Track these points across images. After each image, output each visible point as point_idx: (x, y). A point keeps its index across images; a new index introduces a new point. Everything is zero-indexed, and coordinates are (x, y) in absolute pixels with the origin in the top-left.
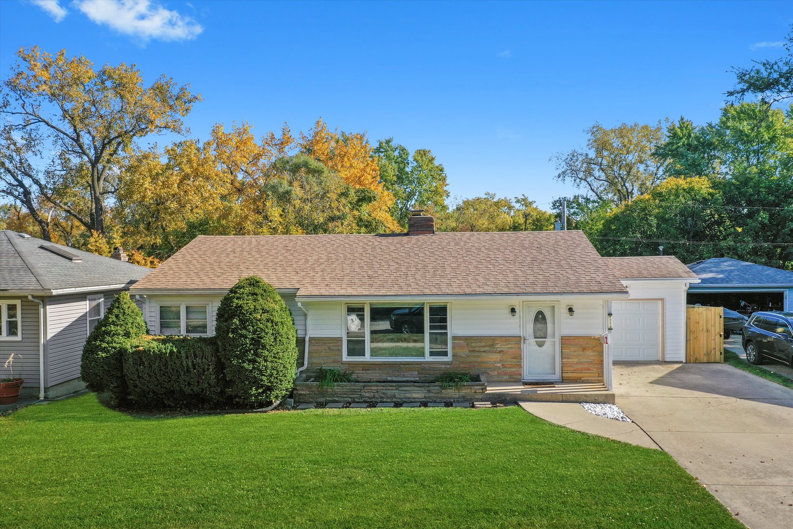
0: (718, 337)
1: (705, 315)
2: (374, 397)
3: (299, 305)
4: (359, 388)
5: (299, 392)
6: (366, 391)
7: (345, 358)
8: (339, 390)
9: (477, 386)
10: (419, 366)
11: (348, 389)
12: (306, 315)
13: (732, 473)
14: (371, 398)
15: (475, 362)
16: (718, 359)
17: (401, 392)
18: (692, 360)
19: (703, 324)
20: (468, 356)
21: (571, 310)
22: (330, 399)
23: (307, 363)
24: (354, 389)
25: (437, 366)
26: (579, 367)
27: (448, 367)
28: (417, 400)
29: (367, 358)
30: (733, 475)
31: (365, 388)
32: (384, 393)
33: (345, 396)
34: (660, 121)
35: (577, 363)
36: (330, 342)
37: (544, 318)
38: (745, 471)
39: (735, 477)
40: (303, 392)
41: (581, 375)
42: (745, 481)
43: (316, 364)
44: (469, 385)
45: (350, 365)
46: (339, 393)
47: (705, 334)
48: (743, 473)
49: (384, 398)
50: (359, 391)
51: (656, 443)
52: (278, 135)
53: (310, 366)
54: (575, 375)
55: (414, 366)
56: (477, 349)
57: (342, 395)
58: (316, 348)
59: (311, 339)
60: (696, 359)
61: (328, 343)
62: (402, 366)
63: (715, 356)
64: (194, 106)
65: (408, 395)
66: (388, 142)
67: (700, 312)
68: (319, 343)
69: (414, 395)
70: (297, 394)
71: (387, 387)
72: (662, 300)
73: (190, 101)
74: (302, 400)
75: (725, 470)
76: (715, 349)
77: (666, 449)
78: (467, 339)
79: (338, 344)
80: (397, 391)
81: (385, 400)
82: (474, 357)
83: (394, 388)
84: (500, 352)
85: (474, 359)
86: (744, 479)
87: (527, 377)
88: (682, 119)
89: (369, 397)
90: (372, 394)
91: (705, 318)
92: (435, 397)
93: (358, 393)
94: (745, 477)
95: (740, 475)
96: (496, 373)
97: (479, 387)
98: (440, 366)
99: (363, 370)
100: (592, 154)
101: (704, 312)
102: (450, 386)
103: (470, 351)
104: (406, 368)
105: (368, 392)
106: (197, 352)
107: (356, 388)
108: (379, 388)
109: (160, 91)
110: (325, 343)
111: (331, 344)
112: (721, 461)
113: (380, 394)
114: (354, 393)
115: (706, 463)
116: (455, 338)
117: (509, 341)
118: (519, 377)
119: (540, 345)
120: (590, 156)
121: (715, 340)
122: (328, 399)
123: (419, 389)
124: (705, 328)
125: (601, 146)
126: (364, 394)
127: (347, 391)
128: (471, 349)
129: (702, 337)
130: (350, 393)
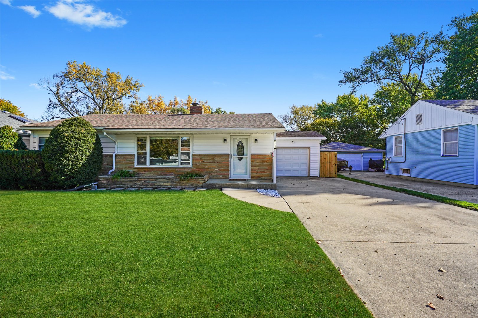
0: (334, 166)
1: (328, 155)
2: (143, 185)
3: (105, 133)
4: (135, 180)
5: (101, 182)
6: (138, 181)
7: (136, 165)
8: (123, 181)
9: (200, 179)
10: (174, 170)
11: (128, 180)
12: (115, 142)
13: (343, 230)
14: (141, 185)
15: (204, 168)
16: (334, 176)
17: (157, 182)
18: (323, 175)
19: (328, 160)
20: (201, 165)
21: (256, 140)
22: (119, 186)
23: (114, 168)
24: (132, 180)
25: (184, 170)
26: (260, 171)
27: (190, 170)
28: (166, 187)
29: (148, 165)
30: (344, 231)
31: (138, 180)
32: (148, 183)
33: (127, 184)
34: (315, 105)
35: (259, 169)
36: (127, 156)
37: (242, 145)
38: (353, 229)
39: (345, 234)
40: (103, 182)
41: (261, 175)
42: (354, 237)
43: (120, 168)
44: (195, 179)
45: (138, 169)
46: (123, 182)
47: (328, 164)
48: (352, 230)
49: (148, 185)
50: (134, 181)
51: (291, 209)
52: (173, 101)
53: (116, 169)
54: (257, 175)
55: (172, 170)
56: (205, 161)
57: (125, 184)
58: (120, 160)
59: (116, 155)
60: (324, 176)
61: (127, 157)
62: (165, 170)
63: (333, 175)
64: (141, 89)
65: (161, 184)
66: (219, 109)
67: (326, 154)
68: (121, 157)
69: (165, 184)
70: (101, 183)
71: (150, 179)
72: (309, 148)
73: (139, 86)
74: (103, 186)
75: (338, 228)
76: (333, 171)
77: (296, 212)
78: (200, 155)
79: (132, 158)
80: (155, 182)
81: (149, 186)
82: (204, 165)
83: (154, 180)
84: (217, 163)
85: (204, 166)
86: (353, 235)
87: (232, 176)
88: (323, 101)
89: (140, 185)
90: (142, 183)
91: (328, 157)
92: (176, 185)
93: (133, 183)
94: (354, 234)
95: (349, 232)
96: (215, 174)
97: (201, 180)
98: (186, 170)
99: (145, 172)
100: (292, 116)
101: (328, 154)
102: (185, 179)
103: (202, 162)
104: (167, 171)
105: (139, 182)
106: (29, 155)
107: (133, 179)
108: (146, 180)
109: (127, 82)
110: (125, 157)
111: (128, 158)
112: (335, 220)
113: (146, 183)
114: (131, 182)
115: (323, 222)
116: (193, 155)
117: (223, 157)
118: (228, 176)
119: (240, 159)
120: (292, 117)
121: (333, 167)
122: (117, 185)
123: (167, 180)
124: (328, 161)
125: (296, 113)
126: (137, 183)
127: (128, 181)
128: (202, 161)
129: (328, 165)
130: (129, 182)
